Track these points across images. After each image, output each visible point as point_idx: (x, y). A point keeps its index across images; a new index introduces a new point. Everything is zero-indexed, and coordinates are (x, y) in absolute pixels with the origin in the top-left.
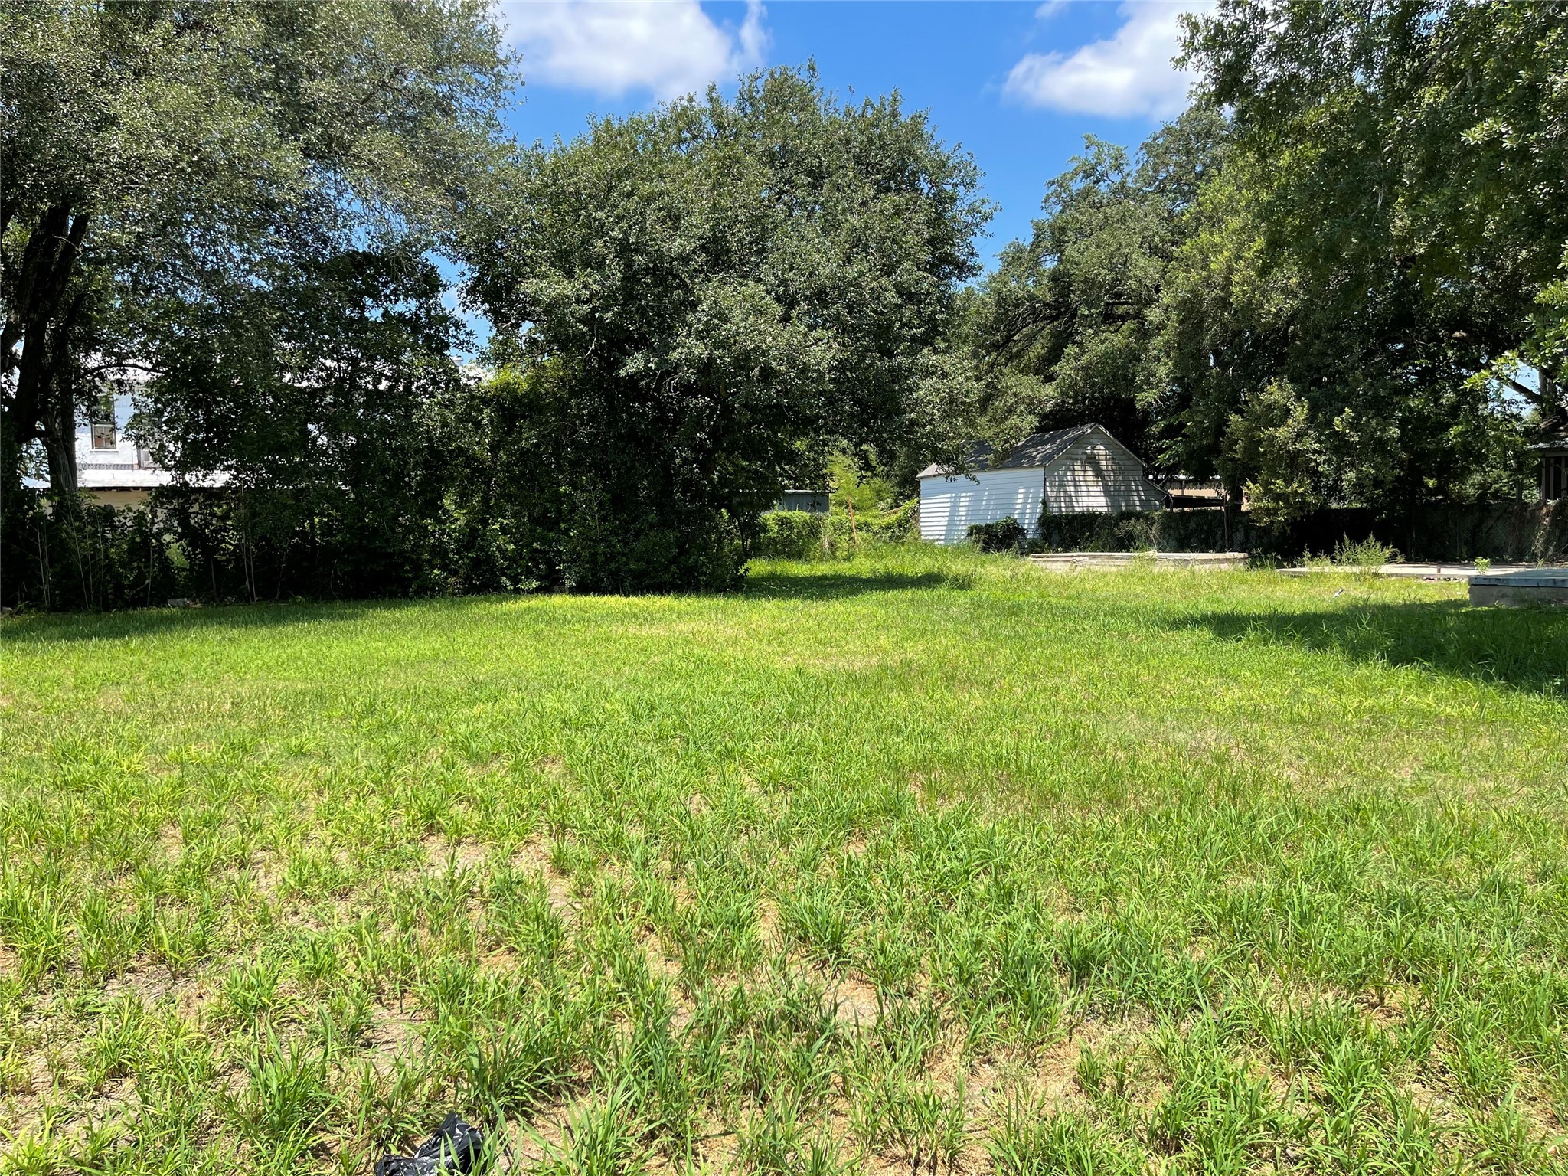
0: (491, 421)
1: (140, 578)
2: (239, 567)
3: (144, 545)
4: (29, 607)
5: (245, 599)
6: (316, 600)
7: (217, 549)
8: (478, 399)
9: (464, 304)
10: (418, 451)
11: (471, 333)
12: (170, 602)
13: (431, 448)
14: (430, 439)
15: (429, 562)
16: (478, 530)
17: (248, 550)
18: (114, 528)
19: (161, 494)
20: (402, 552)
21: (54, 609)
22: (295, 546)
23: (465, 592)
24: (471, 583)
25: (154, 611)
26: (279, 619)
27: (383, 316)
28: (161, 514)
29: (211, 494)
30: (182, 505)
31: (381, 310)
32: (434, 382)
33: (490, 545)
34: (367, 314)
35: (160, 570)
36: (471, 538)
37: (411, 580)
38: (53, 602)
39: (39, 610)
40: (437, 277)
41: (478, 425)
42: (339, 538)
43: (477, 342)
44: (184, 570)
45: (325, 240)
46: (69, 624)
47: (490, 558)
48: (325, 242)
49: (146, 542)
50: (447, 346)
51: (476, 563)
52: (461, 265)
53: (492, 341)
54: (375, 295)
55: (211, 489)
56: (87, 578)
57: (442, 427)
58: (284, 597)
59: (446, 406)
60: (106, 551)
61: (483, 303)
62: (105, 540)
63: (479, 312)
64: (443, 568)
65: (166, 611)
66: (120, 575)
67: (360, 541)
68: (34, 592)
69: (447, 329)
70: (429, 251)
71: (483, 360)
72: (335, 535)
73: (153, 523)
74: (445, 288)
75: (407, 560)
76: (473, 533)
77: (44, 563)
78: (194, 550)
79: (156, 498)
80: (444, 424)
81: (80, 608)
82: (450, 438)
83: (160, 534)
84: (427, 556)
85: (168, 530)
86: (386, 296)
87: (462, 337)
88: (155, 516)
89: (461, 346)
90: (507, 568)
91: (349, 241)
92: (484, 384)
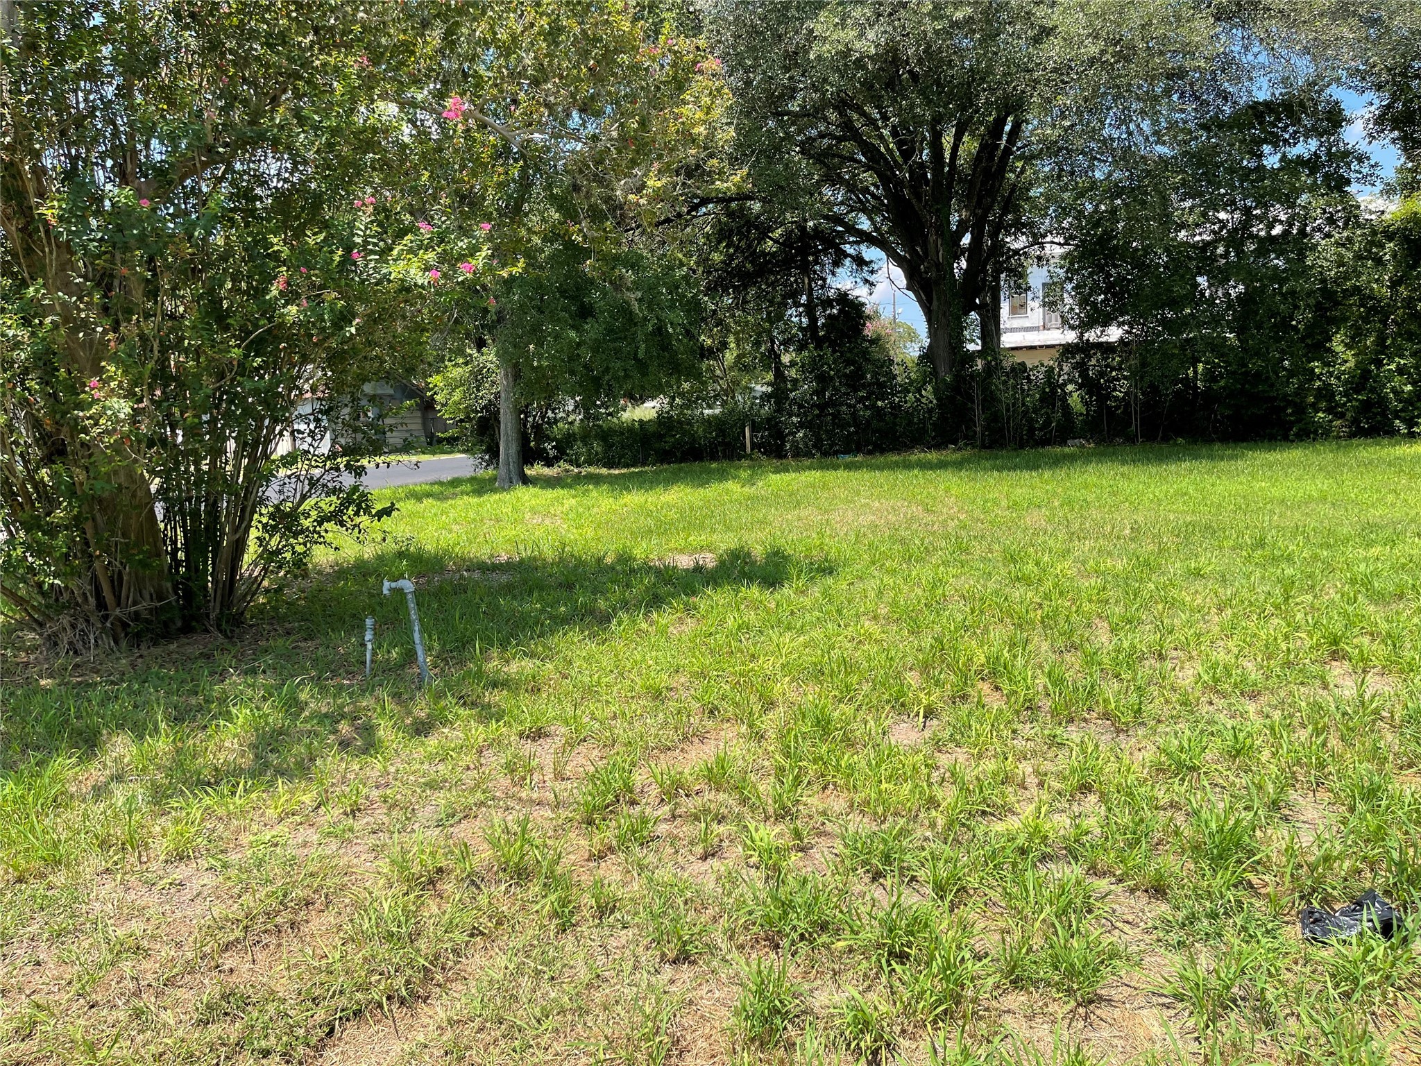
0: (1394, 256)
1: (1048, 422)
2: (1127, 412)
3: (1052, 394)
4: (966, 445)
5: (1131, 440)
6: (1195, 442)
7: (1108, 396)
8: (1381, 234)
9: (1370, 135)
10: (1310, 293)
11: (1376, 165)
12: (1069, 442)
13: (1324, 290)
14: (1323, 281)
15: (1313, 405)
16: (1371, 371)
17: (1136, 396)
18: (1029, 381)
19: (1067, 350)
20: (1286, 395)
21: (984, 447)
22: (1178, 393)
23: (1352, 436)
24: (1358, 427)
25: (1058, 450)
26: (1162, 458)
27: (1281, 160)
28: (1066, 369)
29: (1107, 348)
30: (1083, 359)
31: (1279, 156)
32: (1331, 221)
33: (1384, 386)
34: (1265, 163)
35: (1063, 415)
36: (1362, 379)
37: (1292, 424)
38: (983, 441)
39: (974, 447)
40: (1341, 111)
41: (1379, 261)
42: (1222, 383)
43: (1382, 173)
44: (1081, 414)
45: (1225, 96)
46: (996, 458)
47: (1383, 401)
48: (1225, 99)
49: (1053, 392)
50: (1348, 182)
51: (1366, 406)
52: (1370, 95)
53: (1399, 170)
54: (1275, 141)
55: (1107, 343)
56: (1008, 422)
57: (1338, 267)
58: (1166, 439)
59: (1343, 245)
60: (1023, 399)
61: (1391, 131)
62: (1023, 390)
63: (1387, 140)
64: (1328, 411)
65: (1067, 450)
66: (1032, 419)
67: (1243, 385)
68: (971, 434)
69: (1348, 165)
70: (1334, 85)
71: (1389, 191)
72: (1218, 382)
73: (1059, 376)
74: (1350, 122)
75: (1290, 403)
76: (1366, 374)
77: (978, 410)
78: (1091, 397)
79: (1063, 354)
80: (1341, 264)
81: (1002, 446)
82: (1346, 277)
83: (1064, 385)
84: (1311, 399)
85: (1071, 381)
86: (1286, 141)
87: (1365, 171)
88: (1061, 369)
89: (1364, 179)
90: (1401, 410)
91: (1249, 92)
92: (1387, 217)
